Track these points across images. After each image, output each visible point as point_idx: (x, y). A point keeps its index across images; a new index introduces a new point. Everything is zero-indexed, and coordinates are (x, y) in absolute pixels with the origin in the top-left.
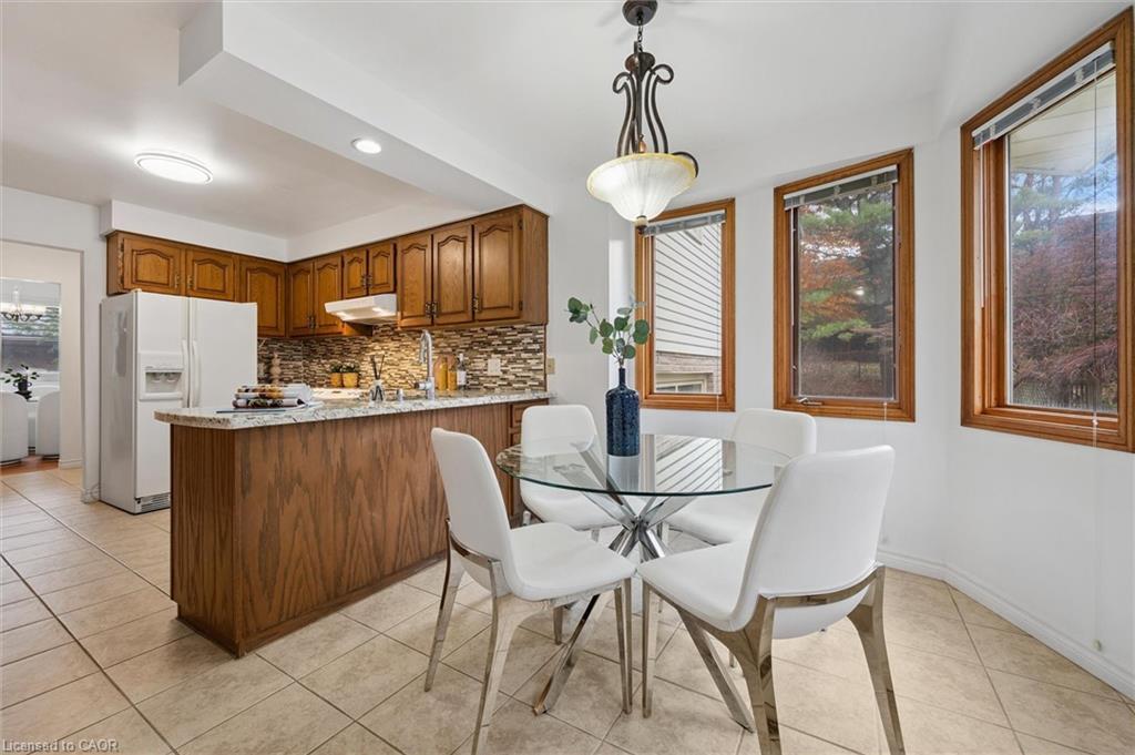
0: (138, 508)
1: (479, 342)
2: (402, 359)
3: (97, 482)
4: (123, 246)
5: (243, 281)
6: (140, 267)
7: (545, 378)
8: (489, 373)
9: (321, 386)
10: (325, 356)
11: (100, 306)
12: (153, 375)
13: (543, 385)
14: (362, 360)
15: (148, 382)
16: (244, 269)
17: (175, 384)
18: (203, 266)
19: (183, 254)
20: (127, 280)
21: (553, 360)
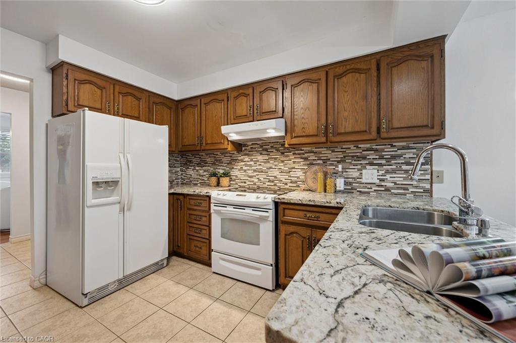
0: (85, 302)
1: (353, 156)
2: (271, 168)
3: (45, 269)
4: (67, 75)
5: (150, 111)
6: (81, 94)
7: (431, 186)
8: (364, 180)
9: (196, 185)
10: (199, 165)
11: (47, 124)
12: (96, 184)
13: (429, 192)
14: (233, 168)
15: (94, 189)
16: (151, 102)
17: (113, 190)
18: (125, 98)
19: (112, 86)
20: (71, 104)
21: (442, 172)
